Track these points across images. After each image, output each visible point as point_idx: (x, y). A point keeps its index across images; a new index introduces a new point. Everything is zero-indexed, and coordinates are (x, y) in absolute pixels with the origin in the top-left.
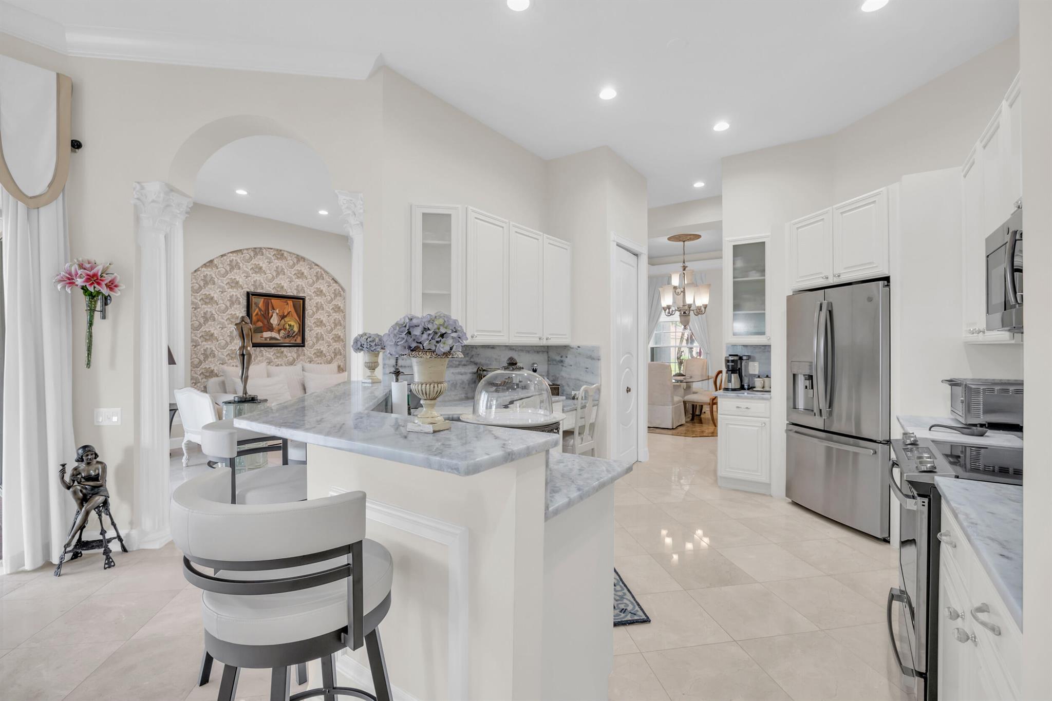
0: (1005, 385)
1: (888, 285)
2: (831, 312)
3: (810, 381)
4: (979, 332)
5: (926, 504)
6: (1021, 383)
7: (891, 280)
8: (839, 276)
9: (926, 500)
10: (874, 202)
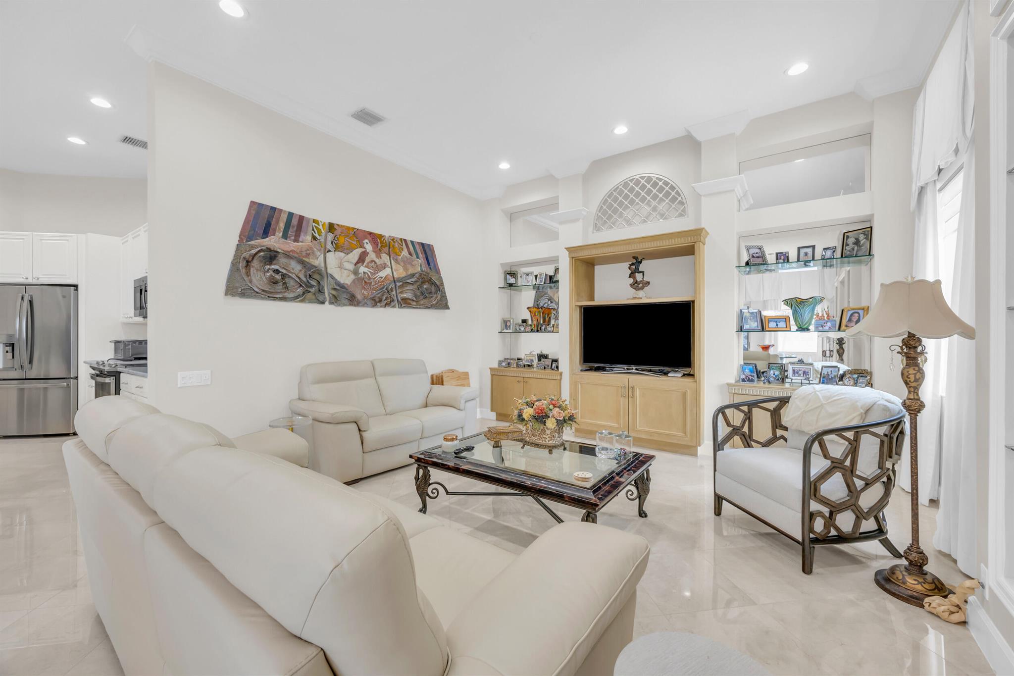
0: (140, 342)
1: (77, 290)
2: (31, 302)
3: (11, 347)
4: (130, 317)
5: (114, 379)
6: (147, 340)
7: (79, 287)
8: (38, 279)
9: (114, 377)
10: (68, 240)
